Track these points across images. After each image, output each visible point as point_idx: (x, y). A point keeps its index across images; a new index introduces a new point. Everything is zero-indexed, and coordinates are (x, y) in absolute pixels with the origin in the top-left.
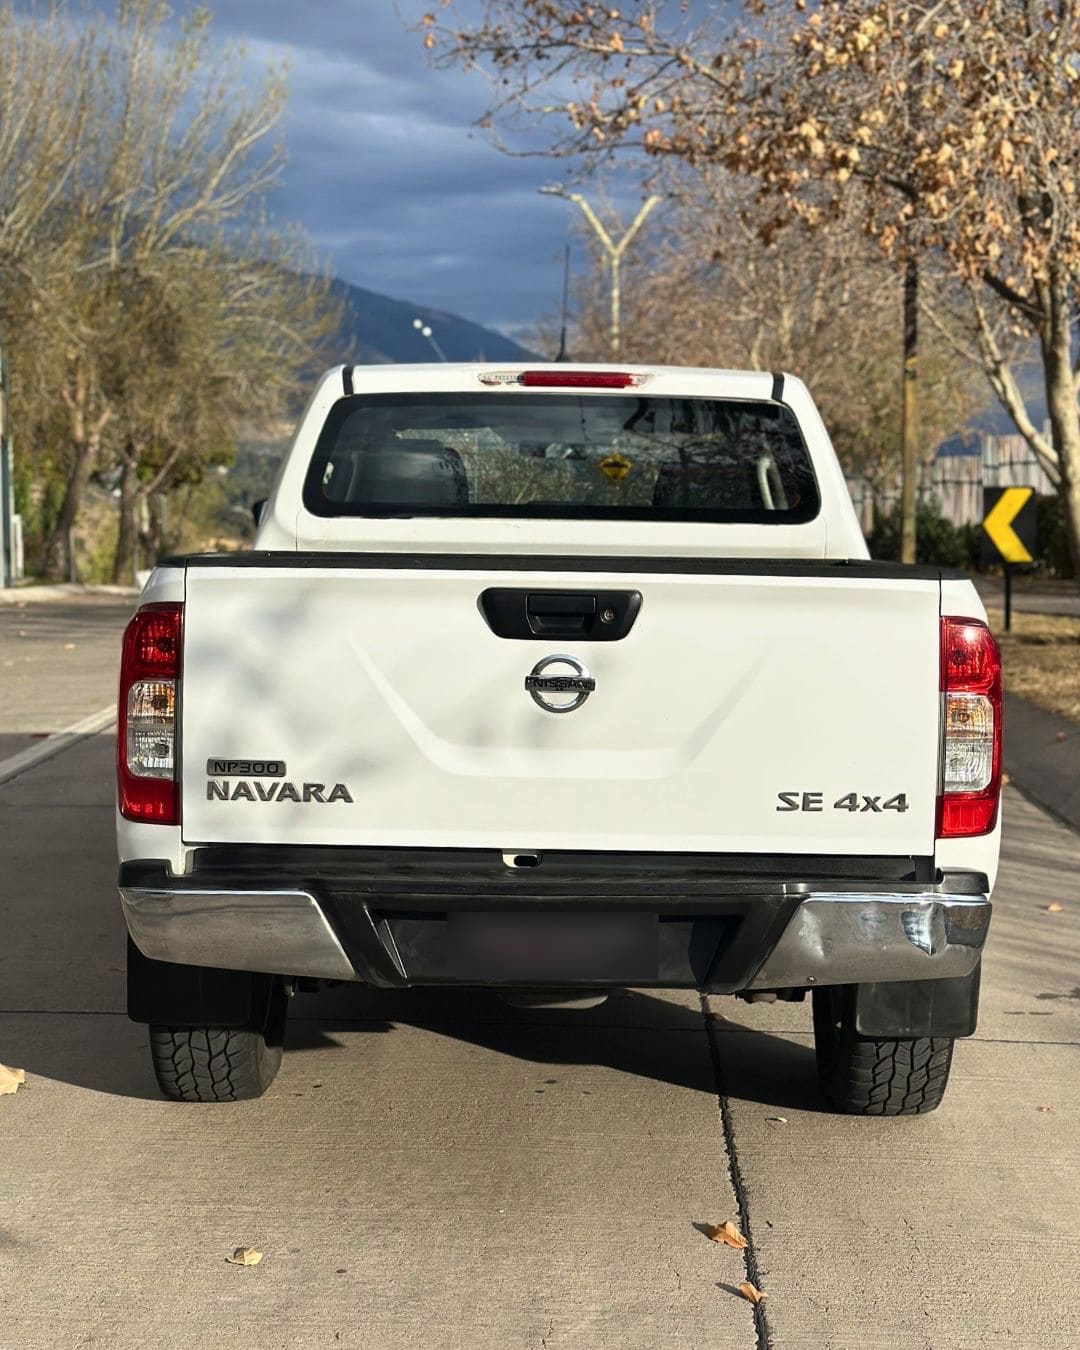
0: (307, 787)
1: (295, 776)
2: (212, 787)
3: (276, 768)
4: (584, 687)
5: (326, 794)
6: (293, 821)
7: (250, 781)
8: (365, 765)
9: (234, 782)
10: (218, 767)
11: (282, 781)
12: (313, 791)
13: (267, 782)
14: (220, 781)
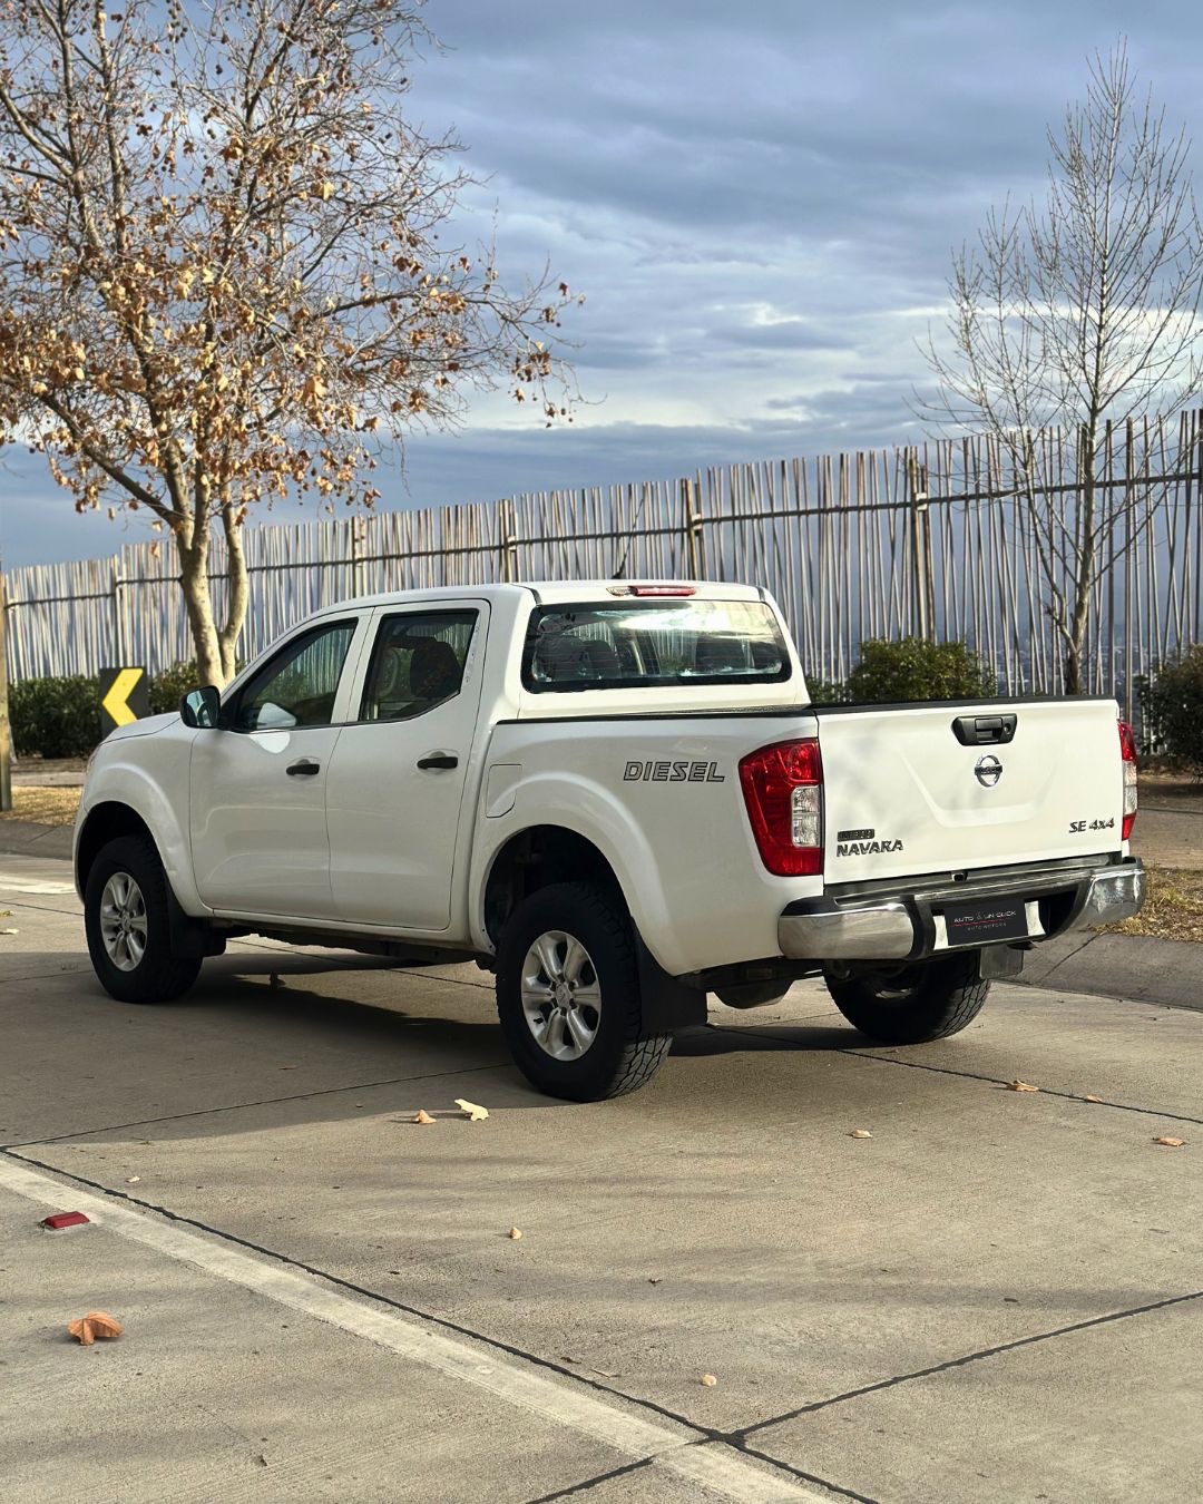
0: (883, 843)
1: (878, 839)
2: (840, 848)
3: (870, 834)
4: (998, 770)
5: (891, 846)
6: (872, 866)
7: (857, 842)
8: (907, 827)
9: (850, 843)
10: (843, 836)
11: (871, 841)
12: (886, 846)
13: (865, 842)
14: (843, 844)
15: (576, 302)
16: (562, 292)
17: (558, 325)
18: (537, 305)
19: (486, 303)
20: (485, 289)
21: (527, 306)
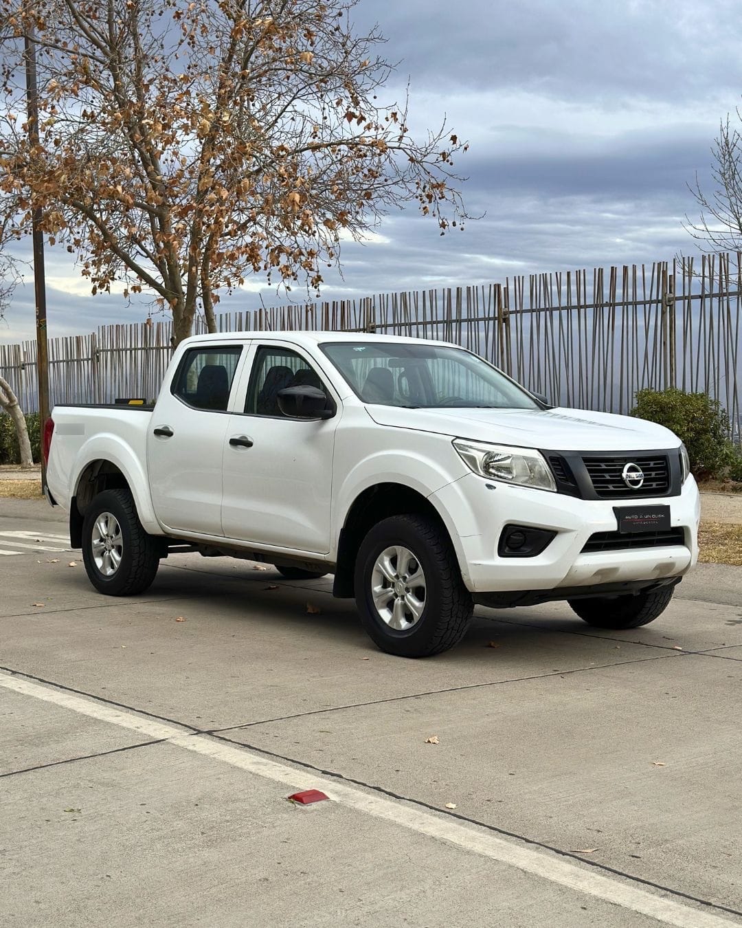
15: (463, 148)
16: (452, 142)
17: (451, 164)
18: (434, 151)
19: (400, 148)
20: (399, 140)
21: (428, 151)
